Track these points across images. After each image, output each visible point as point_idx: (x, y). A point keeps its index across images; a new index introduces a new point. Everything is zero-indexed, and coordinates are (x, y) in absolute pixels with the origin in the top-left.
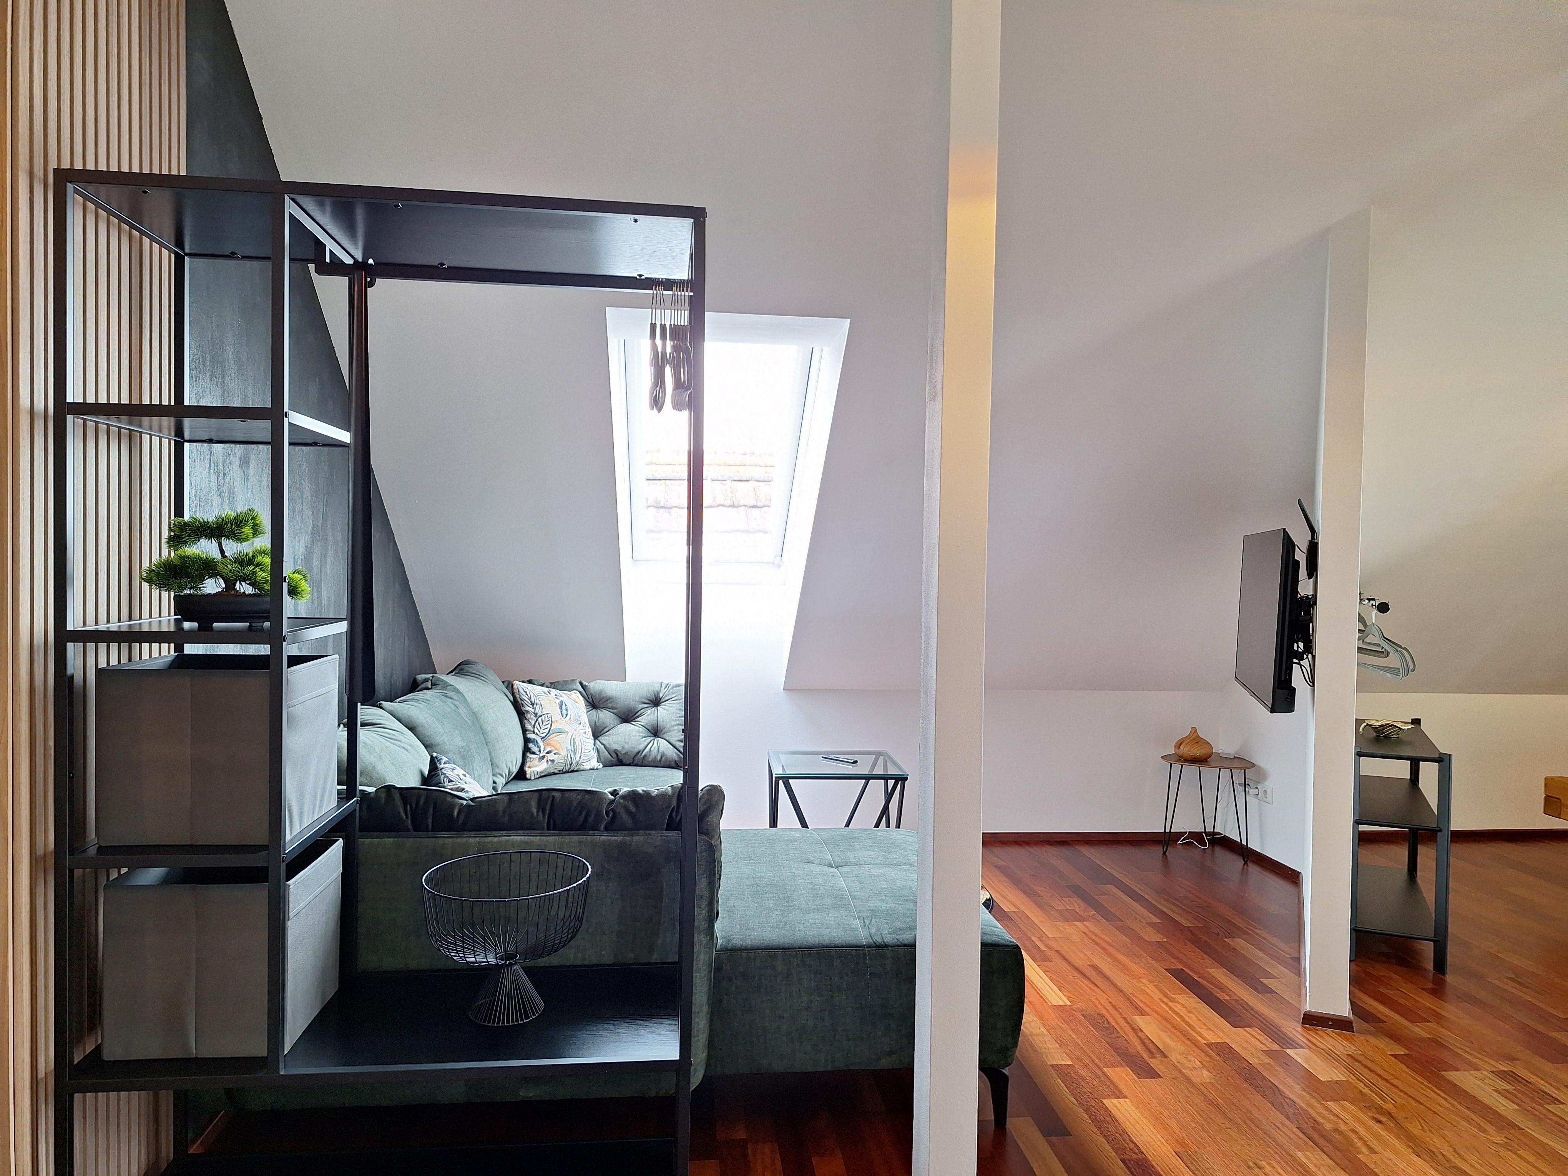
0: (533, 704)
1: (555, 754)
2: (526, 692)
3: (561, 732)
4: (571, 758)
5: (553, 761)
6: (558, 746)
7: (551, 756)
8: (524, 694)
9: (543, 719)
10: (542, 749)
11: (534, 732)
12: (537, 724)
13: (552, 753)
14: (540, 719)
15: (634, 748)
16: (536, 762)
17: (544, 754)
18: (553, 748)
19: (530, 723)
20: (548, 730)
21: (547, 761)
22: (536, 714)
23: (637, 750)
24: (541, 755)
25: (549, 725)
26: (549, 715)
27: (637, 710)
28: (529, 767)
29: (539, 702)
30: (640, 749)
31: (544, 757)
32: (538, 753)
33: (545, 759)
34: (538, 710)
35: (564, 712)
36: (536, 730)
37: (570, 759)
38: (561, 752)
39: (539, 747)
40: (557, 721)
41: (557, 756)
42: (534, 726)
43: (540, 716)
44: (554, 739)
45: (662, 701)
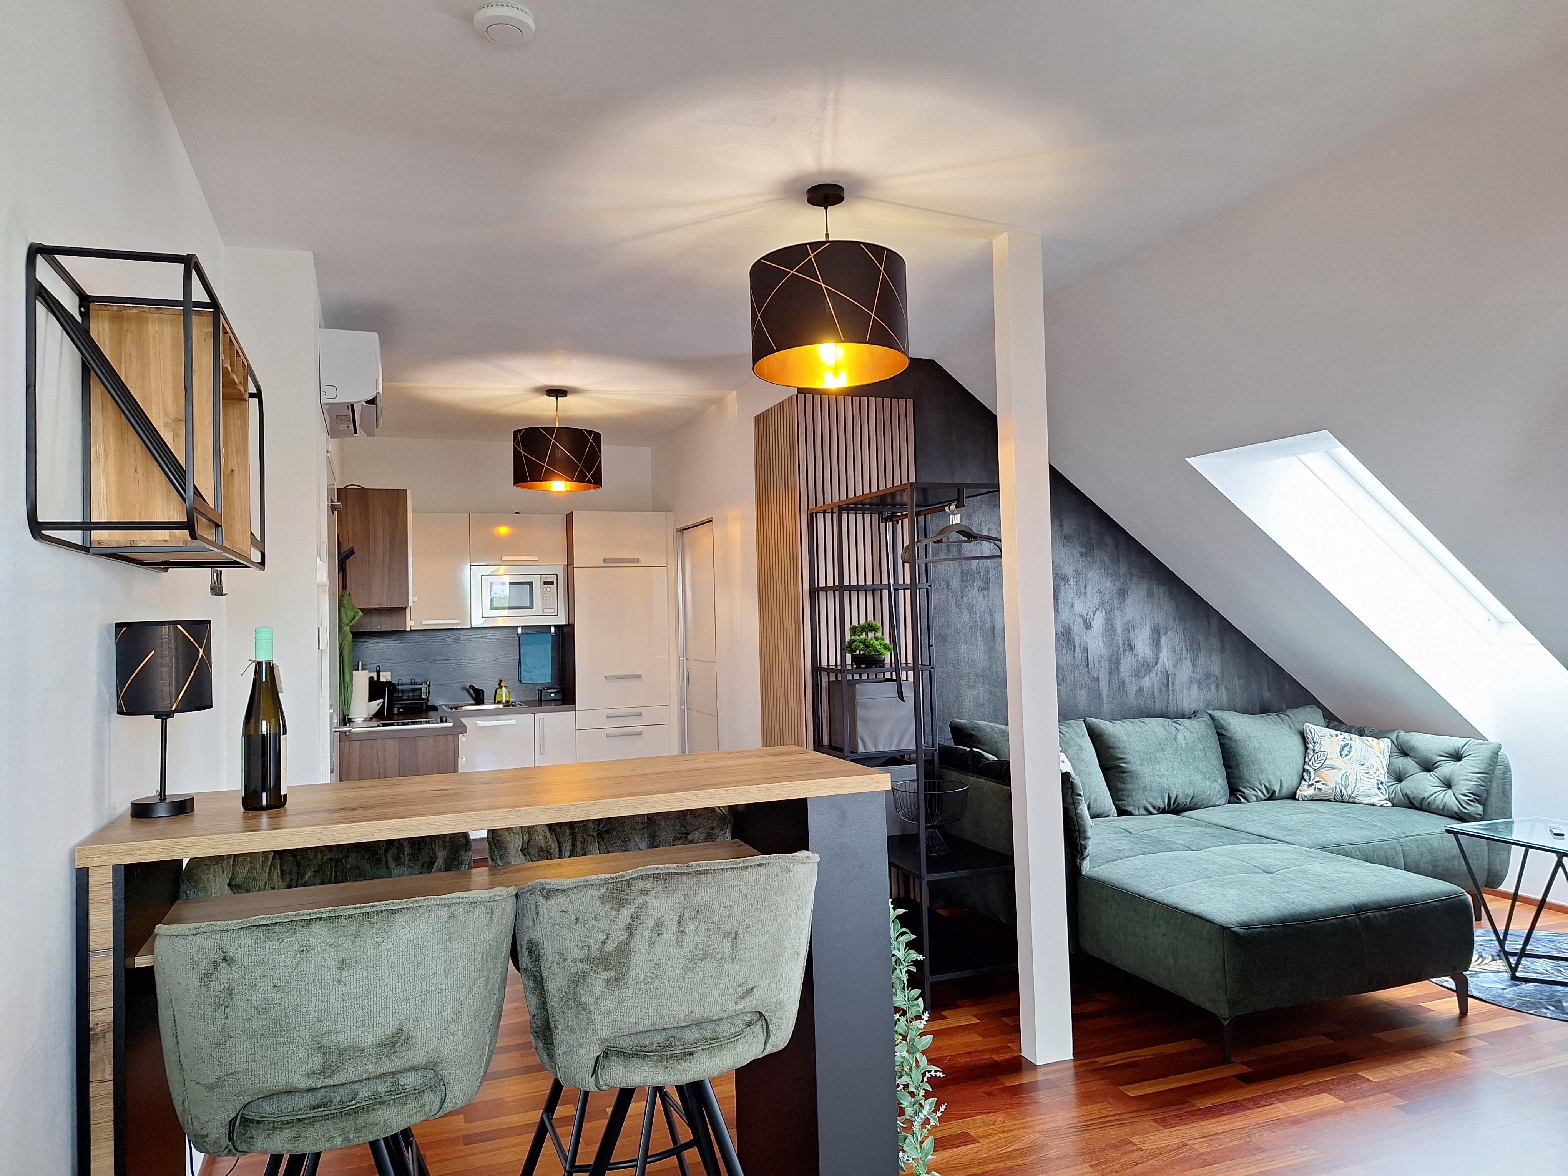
0: (1314, 743)
1: (1323, 784)
2: (1311, 733)
3: (1333, 768)
4: (1341, 791)
5: (1320, 789)
6: (1327, 778)
7: (1319, 785)
8: (1310, 734)
9: (1319, 756)
10: (1312, 778)
11: (1309, 765)
12: (1313, 758)
13: (1320, 783)
14: (1316, 755)
15: (1420, 794)
16: (1306, 788)
17: (1313, 783)
18: (1321, 779)
19: (1308, 757)
20: (1320, 765)
21: (1315, 789)
22: (1314, 751)
23: (1421, 796)
24: (1310, 783)
25: (1323, 761)
26: (1325, 753)
27: (1434, 762)
28: (1300, 791)
29: (1319, 742)
30: (1425, 796)
31: (1312, 785)
32: (1308, 781)
33: (1314, 787)
34: (1317, 749)
35: (1345, 752)
36: (1311, 763)
37: (1339, 791)
38: (1329, 783)
39: (1310, 777)
40: (1331, 759)
41: (1324, 786)
42: (1310, 760)
43: (1317, 753)
44: (1324, 772)
45: (1463, 756)
